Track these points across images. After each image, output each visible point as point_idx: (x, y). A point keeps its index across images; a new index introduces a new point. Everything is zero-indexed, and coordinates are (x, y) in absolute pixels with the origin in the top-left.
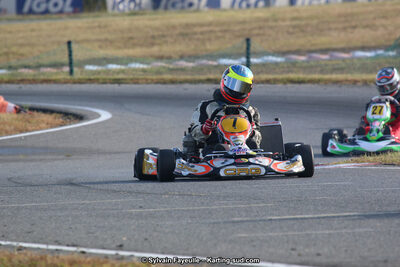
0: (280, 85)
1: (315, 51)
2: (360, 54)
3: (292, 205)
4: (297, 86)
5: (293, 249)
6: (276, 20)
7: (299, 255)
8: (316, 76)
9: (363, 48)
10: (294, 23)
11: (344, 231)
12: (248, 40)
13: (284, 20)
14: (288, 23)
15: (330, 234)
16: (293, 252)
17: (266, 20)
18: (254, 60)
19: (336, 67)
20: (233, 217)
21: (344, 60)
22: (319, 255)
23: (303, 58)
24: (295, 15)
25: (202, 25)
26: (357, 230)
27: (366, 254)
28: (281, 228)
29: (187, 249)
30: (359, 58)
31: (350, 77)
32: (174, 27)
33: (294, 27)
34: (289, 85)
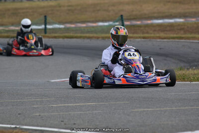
0: (61, 39)
1: (79, 22)
2: (101, 24)
3: (63, 99)
4: (69, 40)
5: (62, 121)
6: (60, 7)
7: (65, 124)
8: (79, 35)
9: (103, 21)
10: (70, 8)
11: (88, 112)
12: (45, 17)
13: (64, 6)
14: (66, 8)
15: (81, 114)
16: (62, 123)
17: (55, 7)
18: (48, 27)
19: (89, 30)
20: (33, 105)
21: (93, 27)
22: (75, 124)
23: (73, 26)
24: (70, 4)
25: (23, 9)
26: (95, 112)
27: (98, 124)
28: (57, 111)
29: (9, 121)
30: (101, 26)
31: (95, 35)
32: (9, 10)
33: (69, 10)
34: (66, 39)
